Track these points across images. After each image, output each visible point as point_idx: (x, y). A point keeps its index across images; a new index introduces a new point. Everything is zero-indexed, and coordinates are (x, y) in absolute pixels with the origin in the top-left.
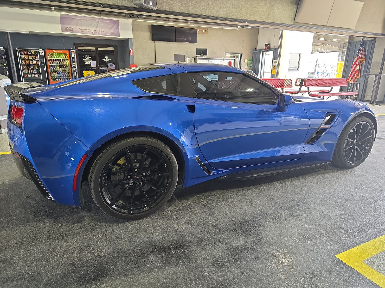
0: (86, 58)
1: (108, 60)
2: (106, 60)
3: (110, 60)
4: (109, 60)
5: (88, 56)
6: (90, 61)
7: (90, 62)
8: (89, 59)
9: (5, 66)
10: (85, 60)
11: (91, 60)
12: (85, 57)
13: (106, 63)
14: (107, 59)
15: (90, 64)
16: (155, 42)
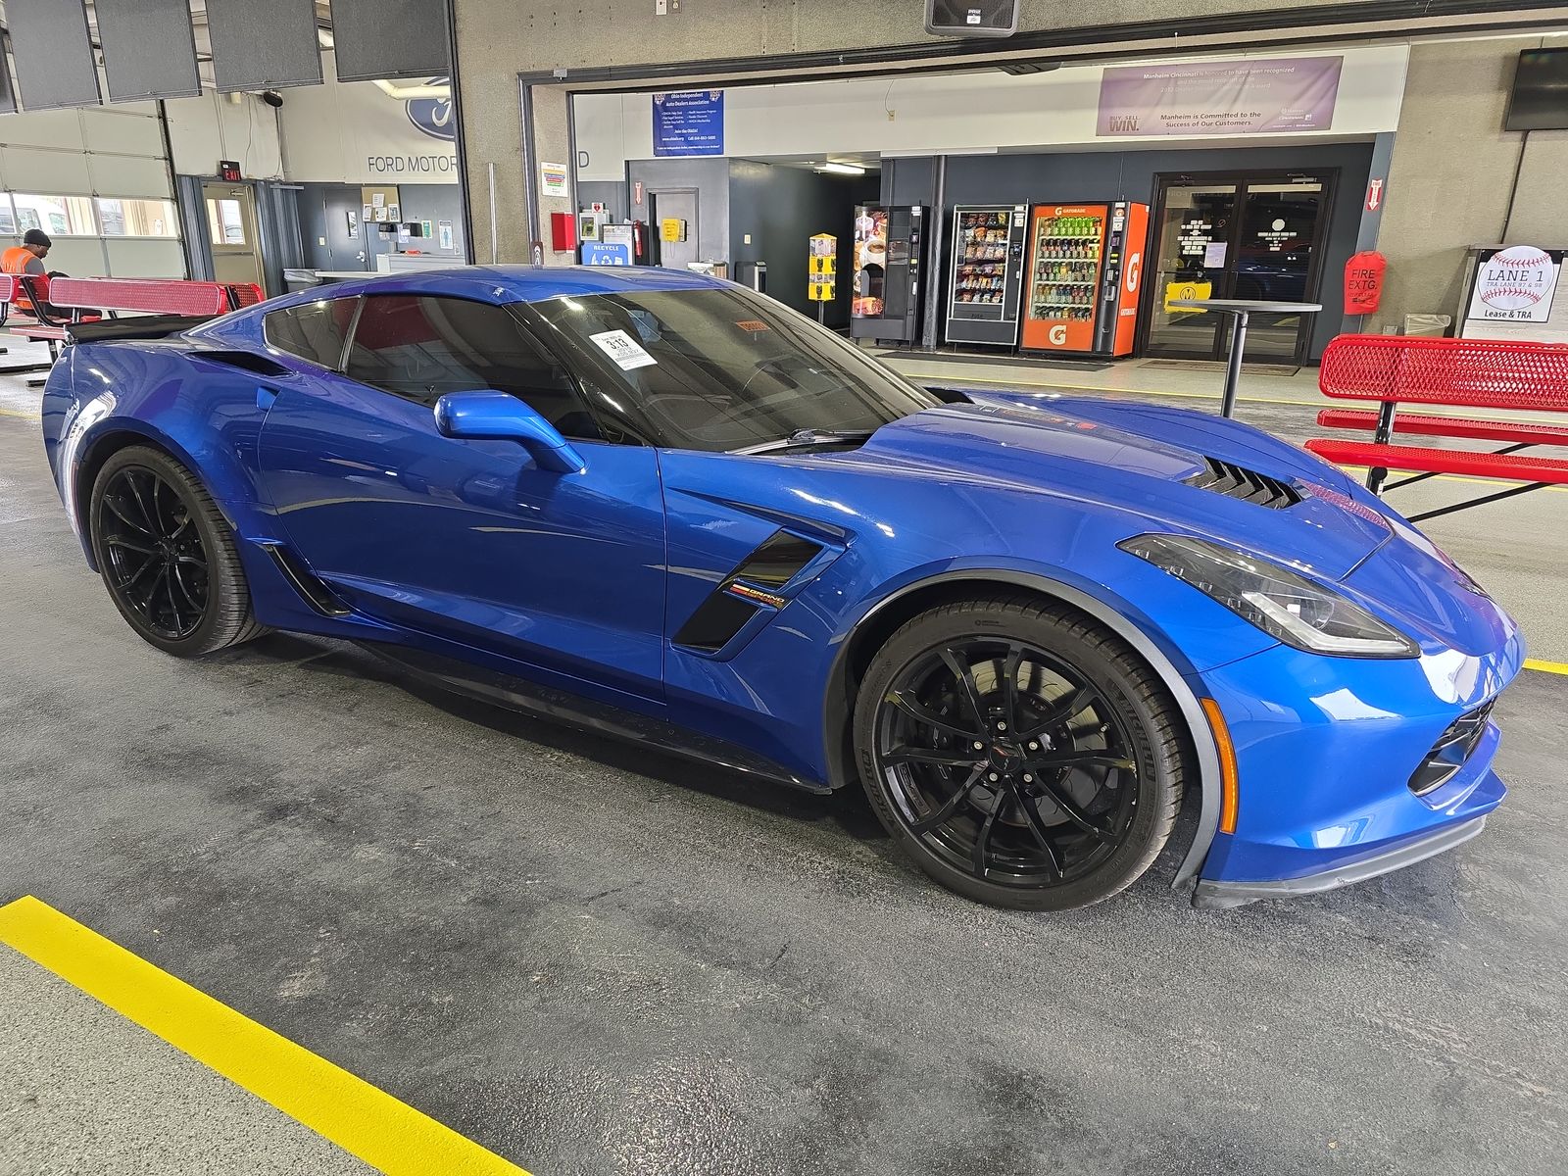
0: (1192, 230)
1: (1283, 234)
2: (1274, 234)
3: (1294, 234)
4: (1287, 234)
5: (1201, 222)
6: (1205, 243)
7: (1204, 248)
8: (1205, 233)
9: (913, 266)
10: (1186, 238)
11: (1210, 238)
12: (1189, 227)
13: (1271, 249)
14: (1278, 234)
15: (1201, 253)
16: (1524, 140)
